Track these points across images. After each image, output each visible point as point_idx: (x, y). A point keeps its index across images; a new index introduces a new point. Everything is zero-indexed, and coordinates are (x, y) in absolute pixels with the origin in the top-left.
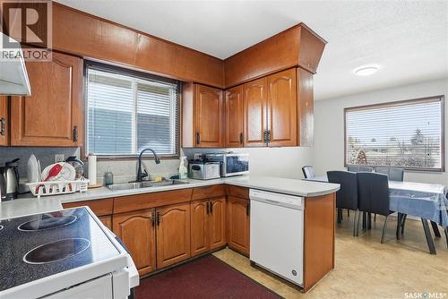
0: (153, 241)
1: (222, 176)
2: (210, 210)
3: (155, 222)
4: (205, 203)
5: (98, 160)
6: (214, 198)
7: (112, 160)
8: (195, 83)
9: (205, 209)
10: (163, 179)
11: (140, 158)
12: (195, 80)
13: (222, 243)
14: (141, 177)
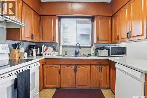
0: (74, 77)
1: (109, 56)
2: (100, 70)
3: (75, 70)
4: (98, 67)
5: (62, 47)
6: (103, 65)
7: (68, 47)
8: (96, 16)
9: (98, 69)
10: (84, 55)
11: (76, 47)
12: (97, 15)
13: (107, 86)
14: (77, 54)
